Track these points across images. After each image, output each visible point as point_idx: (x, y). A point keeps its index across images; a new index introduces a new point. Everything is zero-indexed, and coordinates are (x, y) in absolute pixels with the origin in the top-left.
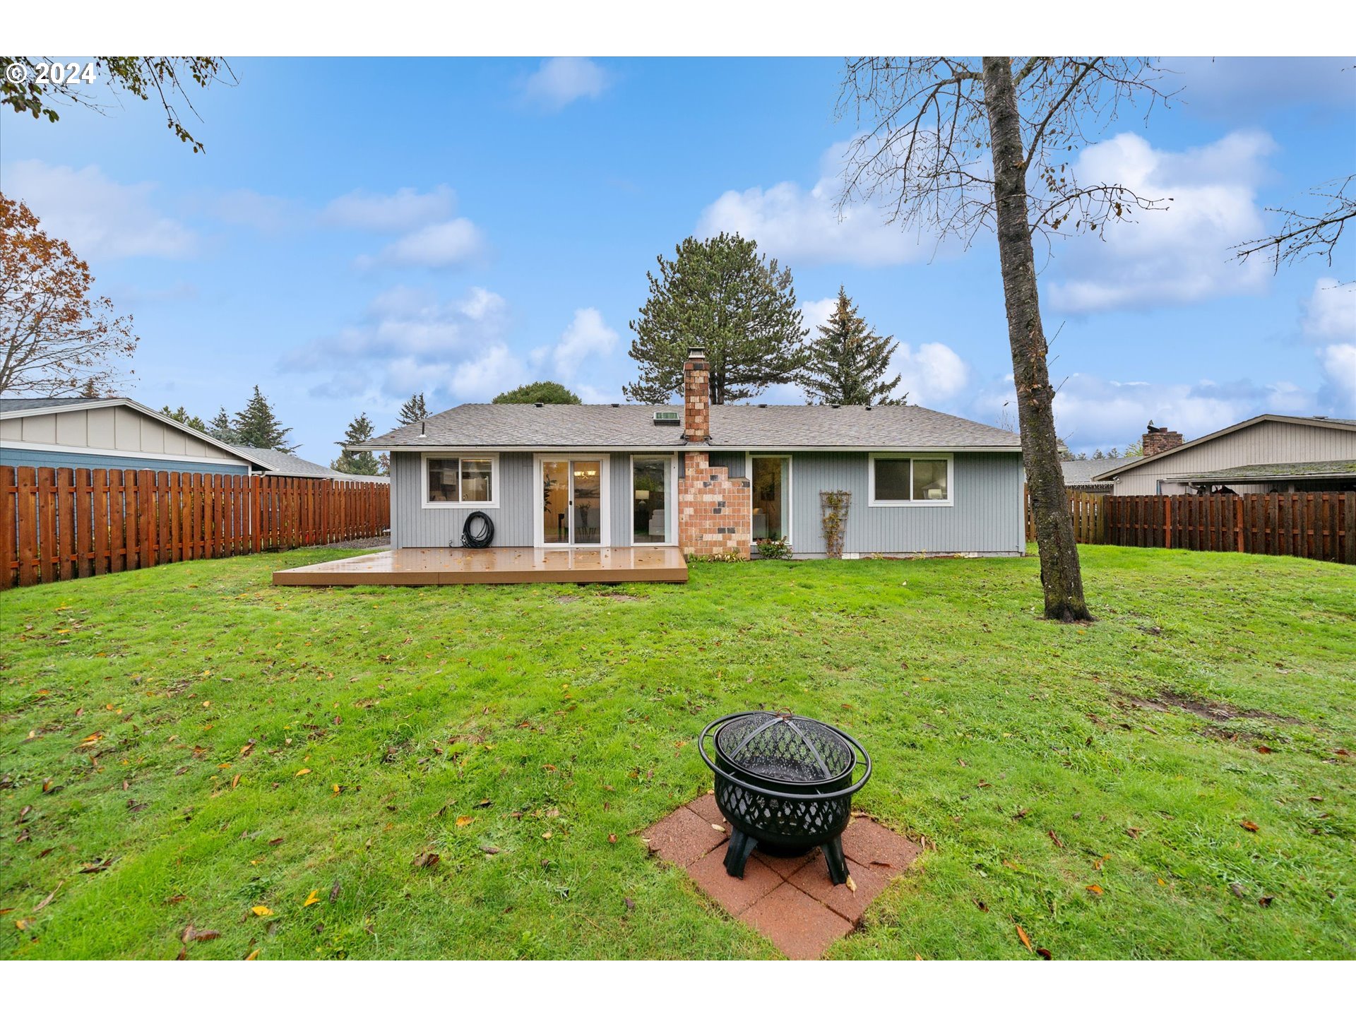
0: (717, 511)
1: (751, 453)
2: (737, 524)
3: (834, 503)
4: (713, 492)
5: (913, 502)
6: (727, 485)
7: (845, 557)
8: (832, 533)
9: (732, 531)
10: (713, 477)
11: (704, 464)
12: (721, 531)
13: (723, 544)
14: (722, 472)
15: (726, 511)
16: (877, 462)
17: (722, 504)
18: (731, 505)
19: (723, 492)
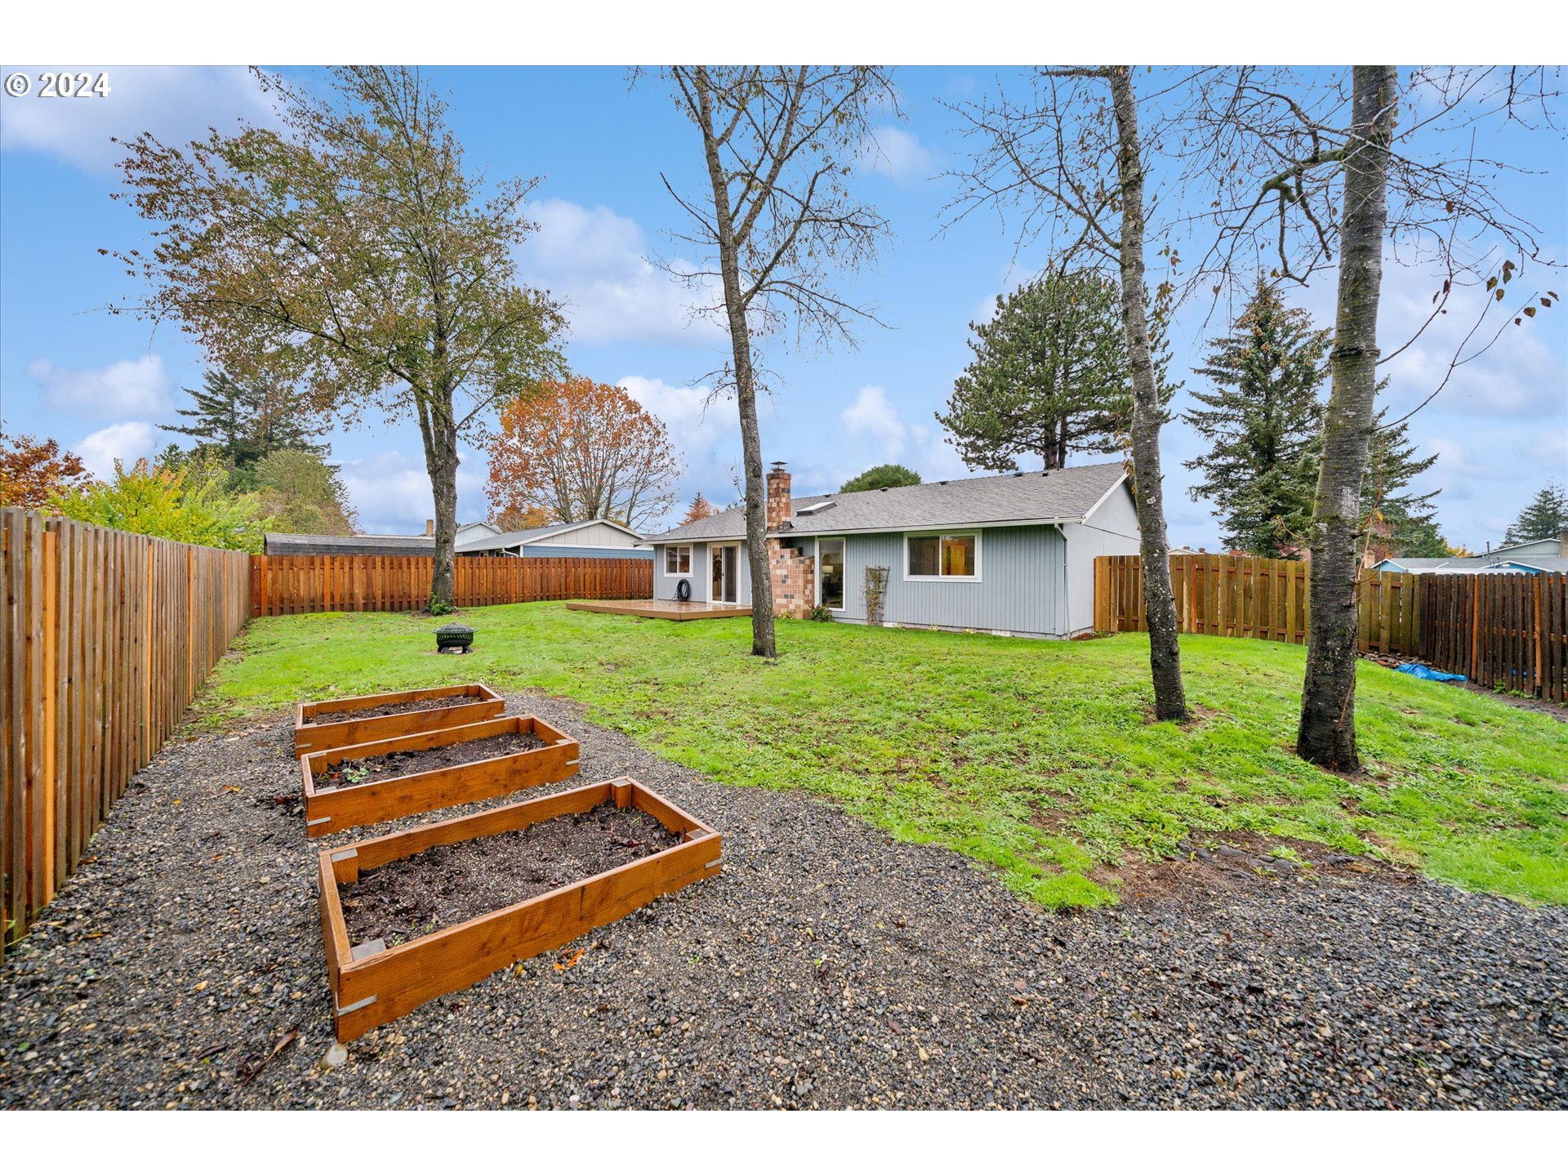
0: (784, 582)
1: (819, 537)
2: (795, 592)
3: (877, 577)
4: (781, 568)
5: (942, 578)
6: (789, 562)
7: (885, 625)
8: (874, 604)
9: (792, 597)
10: (782, 557)
11: (777, 547)
12: (786, 596)
13: (787, 606)
14: (787, 552)
15: (789, 582)
16: (910, 539)
17: (786, 577)
18: (792, 577)
19: (787, 567)
